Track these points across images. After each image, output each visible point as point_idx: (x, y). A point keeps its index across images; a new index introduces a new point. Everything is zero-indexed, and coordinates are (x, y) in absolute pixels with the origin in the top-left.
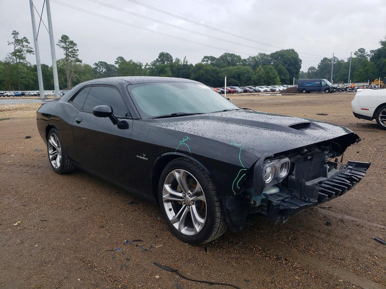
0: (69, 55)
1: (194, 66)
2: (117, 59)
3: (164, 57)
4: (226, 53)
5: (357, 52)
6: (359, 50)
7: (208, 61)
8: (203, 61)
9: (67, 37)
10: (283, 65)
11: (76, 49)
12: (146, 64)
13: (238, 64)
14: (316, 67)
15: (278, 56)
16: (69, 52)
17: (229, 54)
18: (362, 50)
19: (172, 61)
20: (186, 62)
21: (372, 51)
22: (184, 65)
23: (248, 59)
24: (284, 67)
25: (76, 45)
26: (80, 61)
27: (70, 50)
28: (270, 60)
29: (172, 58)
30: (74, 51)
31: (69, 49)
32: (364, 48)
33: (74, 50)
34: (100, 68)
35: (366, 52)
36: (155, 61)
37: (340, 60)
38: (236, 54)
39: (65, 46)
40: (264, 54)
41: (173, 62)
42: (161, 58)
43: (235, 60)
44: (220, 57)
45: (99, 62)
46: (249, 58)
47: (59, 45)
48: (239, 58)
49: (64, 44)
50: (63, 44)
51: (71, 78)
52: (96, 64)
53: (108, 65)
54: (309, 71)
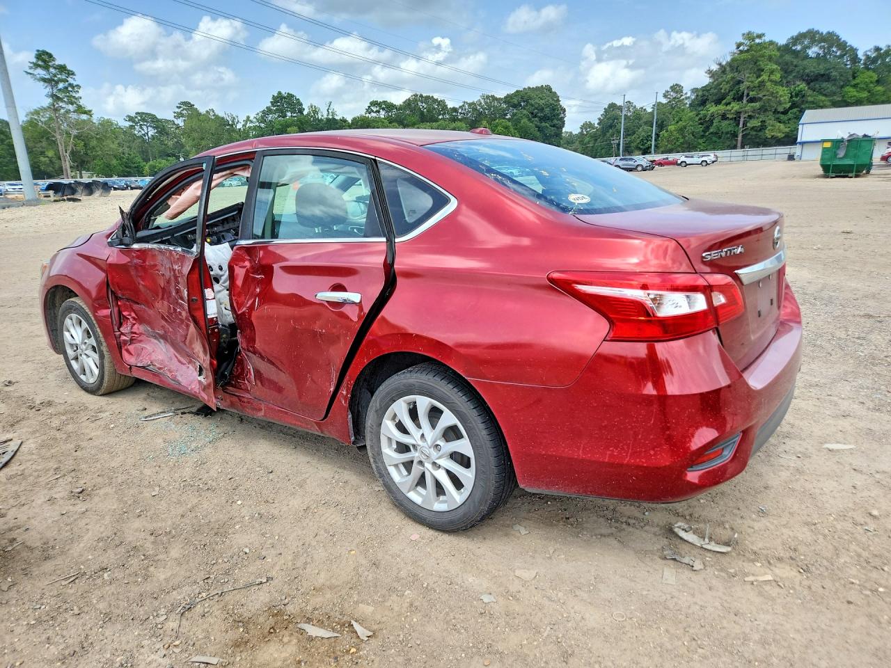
0: (58, 99)
1: (350, 122)
2: (177, 107)
3: (284, 102)
4: (416, 95)
5: (668, 92)
6: (671, 87)
7: (379, 112)
8: (369, 110)
9: (50, 56)
10: (529, 120)
11: (75, 83)
12: (245, 119)
13: (440, 117)
14: (596, 123)
15: (519, 100)
16: (60, 90)
17: (421, 96)
18: (676, 88)
19: (301, 111)
20: (333, 114)
21: (694, 90)
22: (328, 120)
23: (460, 107)
24: (531, 124)
25: (73, 74)
26: (88, 113)
27: (61, 85)
28: (504, 110)
29: (301, 105)
30: (70, 89)
31: (57, 83)
32: (682, 85)
33: (71, 85)
34: (141, 128)
35: (684, 92)
36: (263, 112)
37: (638, 107)
38: (435, 97)
39: (46, 77)
40: (493, 96)
41: (305, 113)
42: (278, 106)
43: (434, 109)
44: (404, 103)
45: (137, 113)
46: (463, 105)
47: (31, 74)
48: (442, 104)
49: (44, 72)
50: (41, 72)
51: (68, 152)
52: (131, 119)
53: (158, 121)
54: (582, 131)
